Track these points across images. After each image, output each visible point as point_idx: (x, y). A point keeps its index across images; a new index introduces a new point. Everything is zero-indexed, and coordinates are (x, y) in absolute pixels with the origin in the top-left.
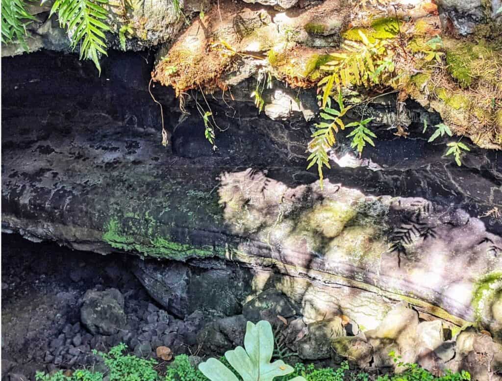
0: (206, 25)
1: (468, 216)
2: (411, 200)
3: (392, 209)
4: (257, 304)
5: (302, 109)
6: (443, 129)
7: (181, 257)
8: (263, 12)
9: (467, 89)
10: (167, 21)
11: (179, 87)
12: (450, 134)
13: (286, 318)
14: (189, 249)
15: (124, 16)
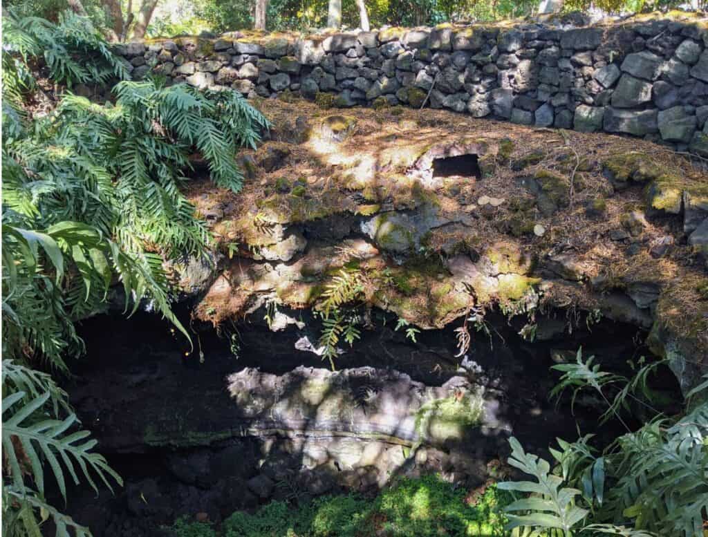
0: (228, 277)
1: (398, 373)
2: (362, 369)
3: (351, 377)
4: (271, 464)
5: (296, 322)
6: (402, 322)
7: (206, 442)
8: (267, 265)
9: (410, 296)
10: (203, 279)
11: (215, 320)
12: (407, 324)
13: (293, 469)
14: (212, 435)
15: (175, 280)
